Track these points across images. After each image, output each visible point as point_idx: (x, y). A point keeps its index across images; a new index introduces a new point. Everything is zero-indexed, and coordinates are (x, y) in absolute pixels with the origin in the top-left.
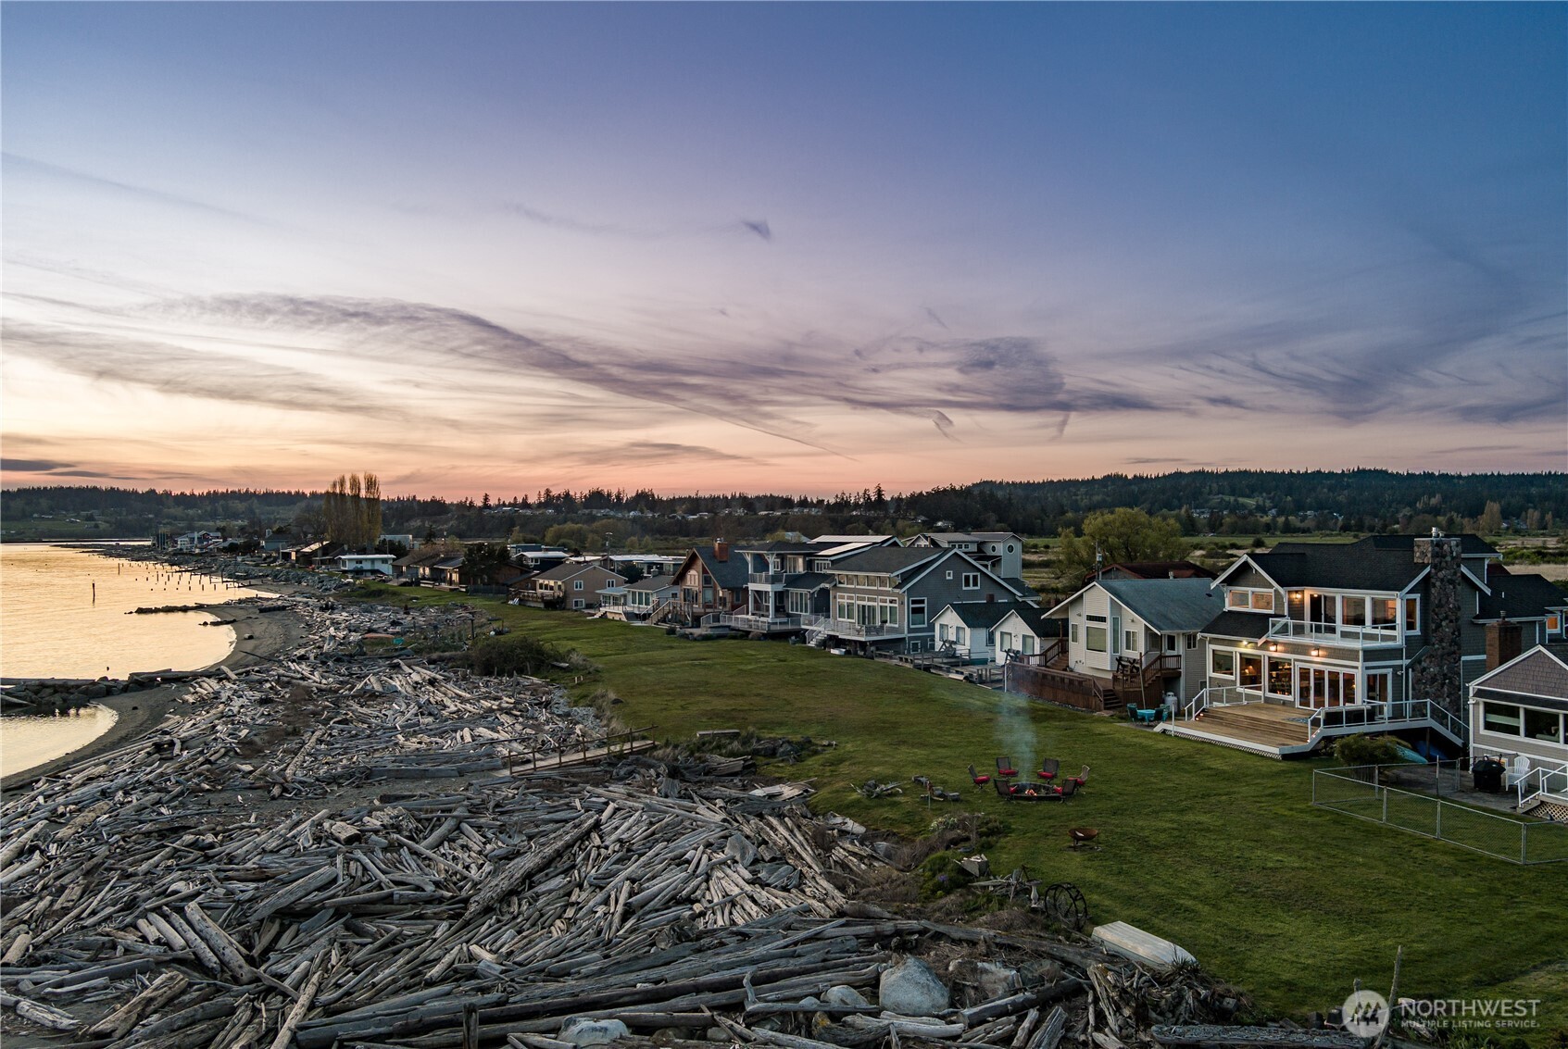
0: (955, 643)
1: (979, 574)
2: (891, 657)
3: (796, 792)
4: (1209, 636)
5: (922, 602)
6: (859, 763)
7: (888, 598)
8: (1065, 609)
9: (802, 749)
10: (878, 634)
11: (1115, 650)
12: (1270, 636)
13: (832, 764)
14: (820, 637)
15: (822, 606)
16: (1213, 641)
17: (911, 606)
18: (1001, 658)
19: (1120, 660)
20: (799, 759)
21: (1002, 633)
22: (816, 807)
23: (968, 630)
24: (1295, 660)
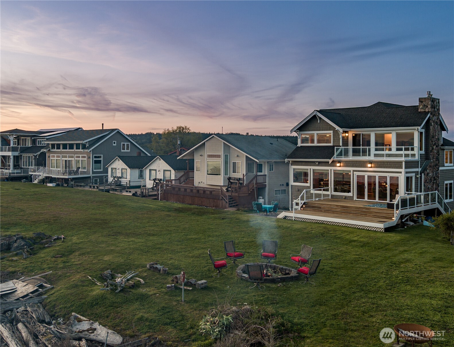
0: (121, 178)
1: (129, 143)
2: (84, 186)
3: (31, 288)
4: (291, 160)
5: (100, 157)
6: (88, 253)
7: (81, 155)
8: (192, 153)
9: (34, 244)
10: (75, 175)
11: (226, 173)
12: (335, 158)
13: (63, 255)
14: (40, 178)
15: (41, 162)
16: (294, 163)
17: (94, 159)
18: (150, 184)
19: (229, 179)
20: (32, 253)
21: (150, 170)
22: (54, 306)
23: (129, 170)
24: (354, 171)
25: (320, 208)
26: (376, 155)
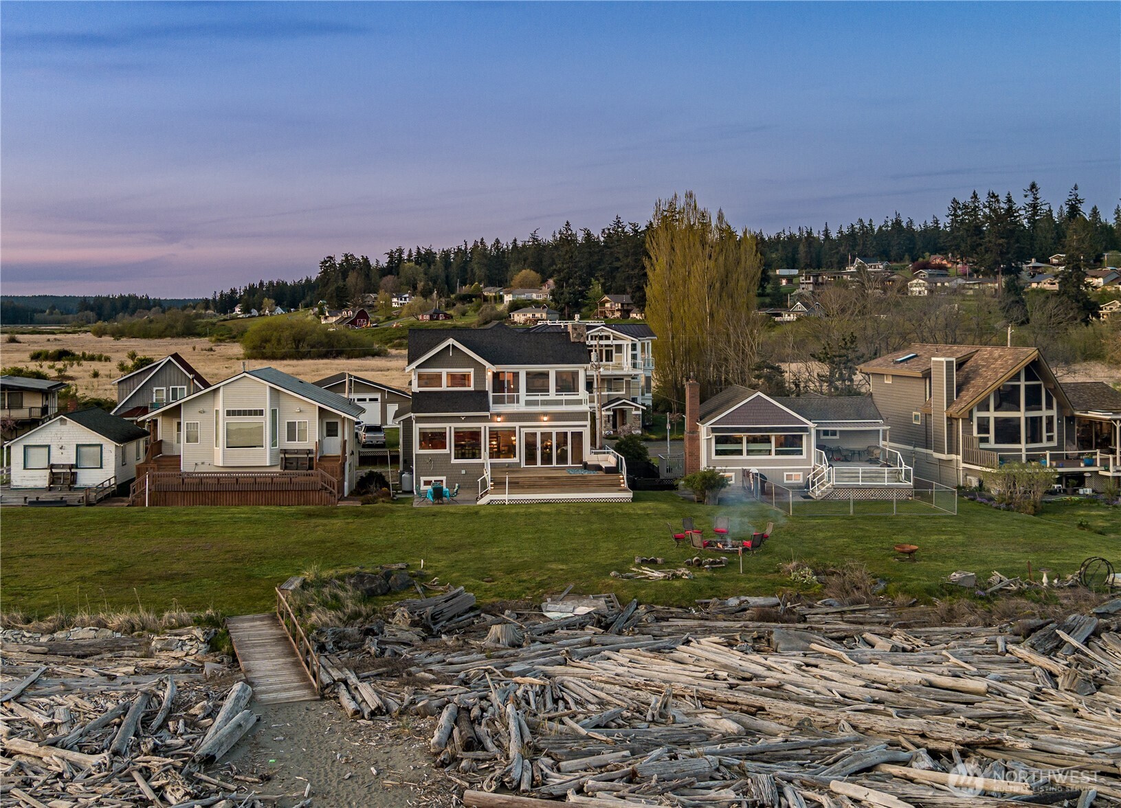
11: (274, 443)
12: (491, 409)
16: (419, 420)
18: (25, 478)
24: (520, 427)
25: (517, 483)
26: (528, 403)
